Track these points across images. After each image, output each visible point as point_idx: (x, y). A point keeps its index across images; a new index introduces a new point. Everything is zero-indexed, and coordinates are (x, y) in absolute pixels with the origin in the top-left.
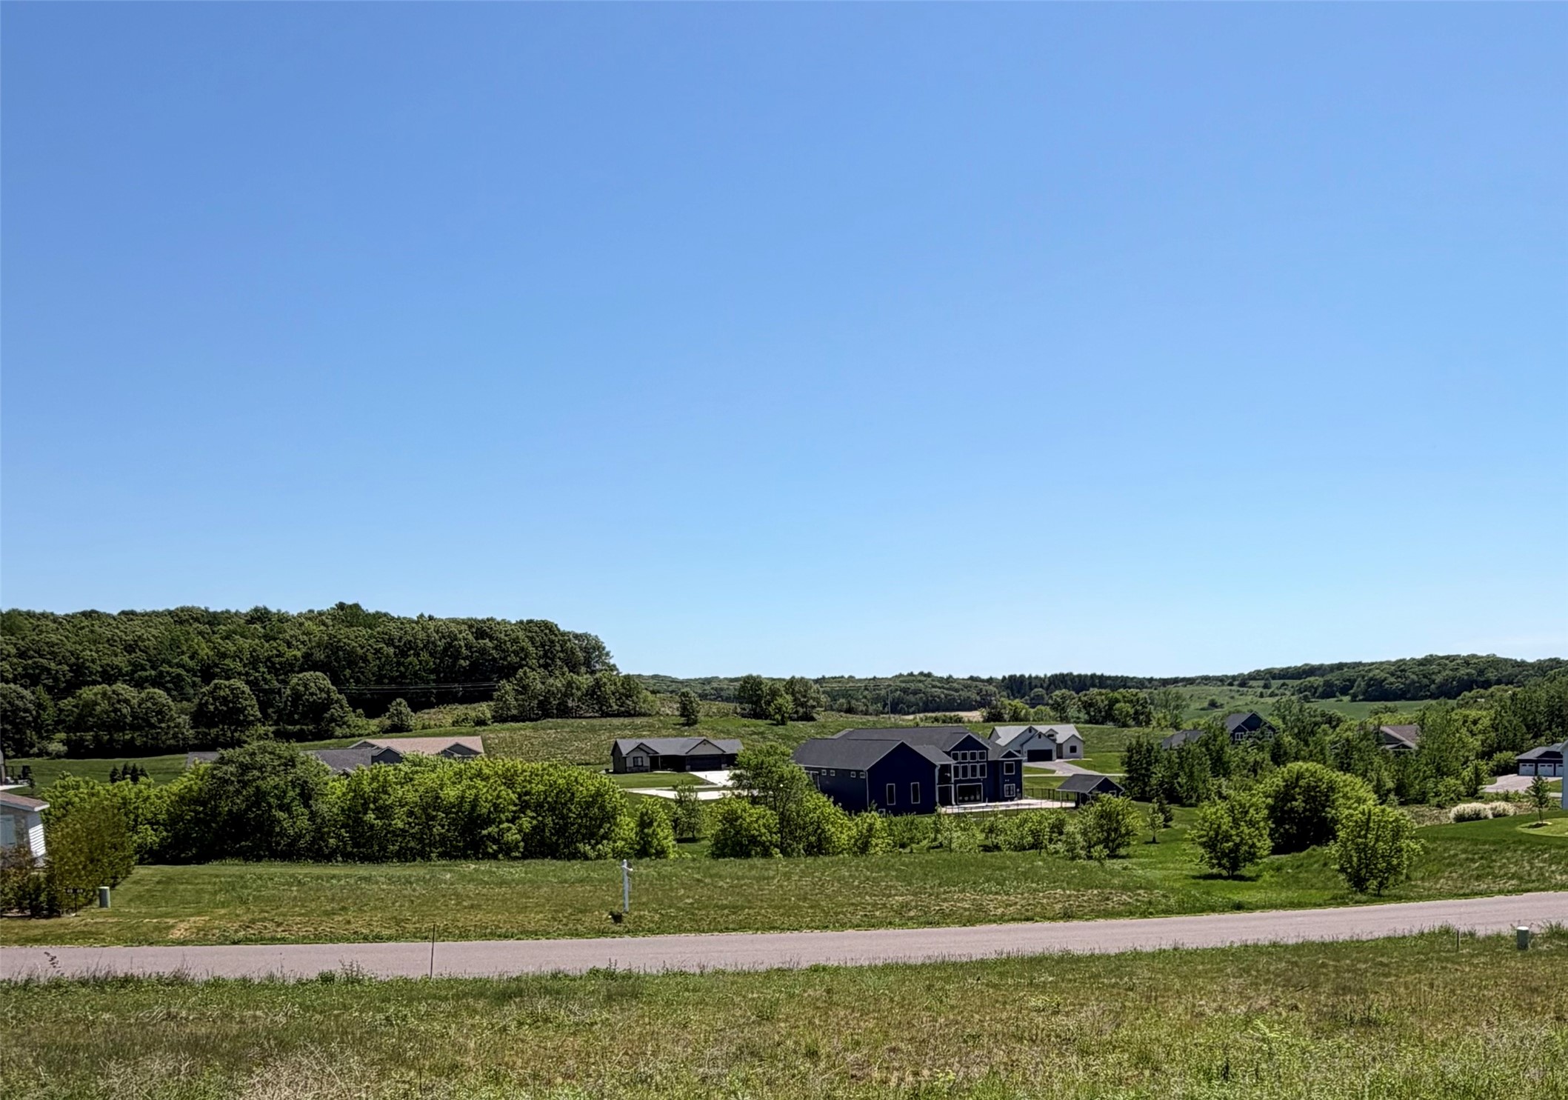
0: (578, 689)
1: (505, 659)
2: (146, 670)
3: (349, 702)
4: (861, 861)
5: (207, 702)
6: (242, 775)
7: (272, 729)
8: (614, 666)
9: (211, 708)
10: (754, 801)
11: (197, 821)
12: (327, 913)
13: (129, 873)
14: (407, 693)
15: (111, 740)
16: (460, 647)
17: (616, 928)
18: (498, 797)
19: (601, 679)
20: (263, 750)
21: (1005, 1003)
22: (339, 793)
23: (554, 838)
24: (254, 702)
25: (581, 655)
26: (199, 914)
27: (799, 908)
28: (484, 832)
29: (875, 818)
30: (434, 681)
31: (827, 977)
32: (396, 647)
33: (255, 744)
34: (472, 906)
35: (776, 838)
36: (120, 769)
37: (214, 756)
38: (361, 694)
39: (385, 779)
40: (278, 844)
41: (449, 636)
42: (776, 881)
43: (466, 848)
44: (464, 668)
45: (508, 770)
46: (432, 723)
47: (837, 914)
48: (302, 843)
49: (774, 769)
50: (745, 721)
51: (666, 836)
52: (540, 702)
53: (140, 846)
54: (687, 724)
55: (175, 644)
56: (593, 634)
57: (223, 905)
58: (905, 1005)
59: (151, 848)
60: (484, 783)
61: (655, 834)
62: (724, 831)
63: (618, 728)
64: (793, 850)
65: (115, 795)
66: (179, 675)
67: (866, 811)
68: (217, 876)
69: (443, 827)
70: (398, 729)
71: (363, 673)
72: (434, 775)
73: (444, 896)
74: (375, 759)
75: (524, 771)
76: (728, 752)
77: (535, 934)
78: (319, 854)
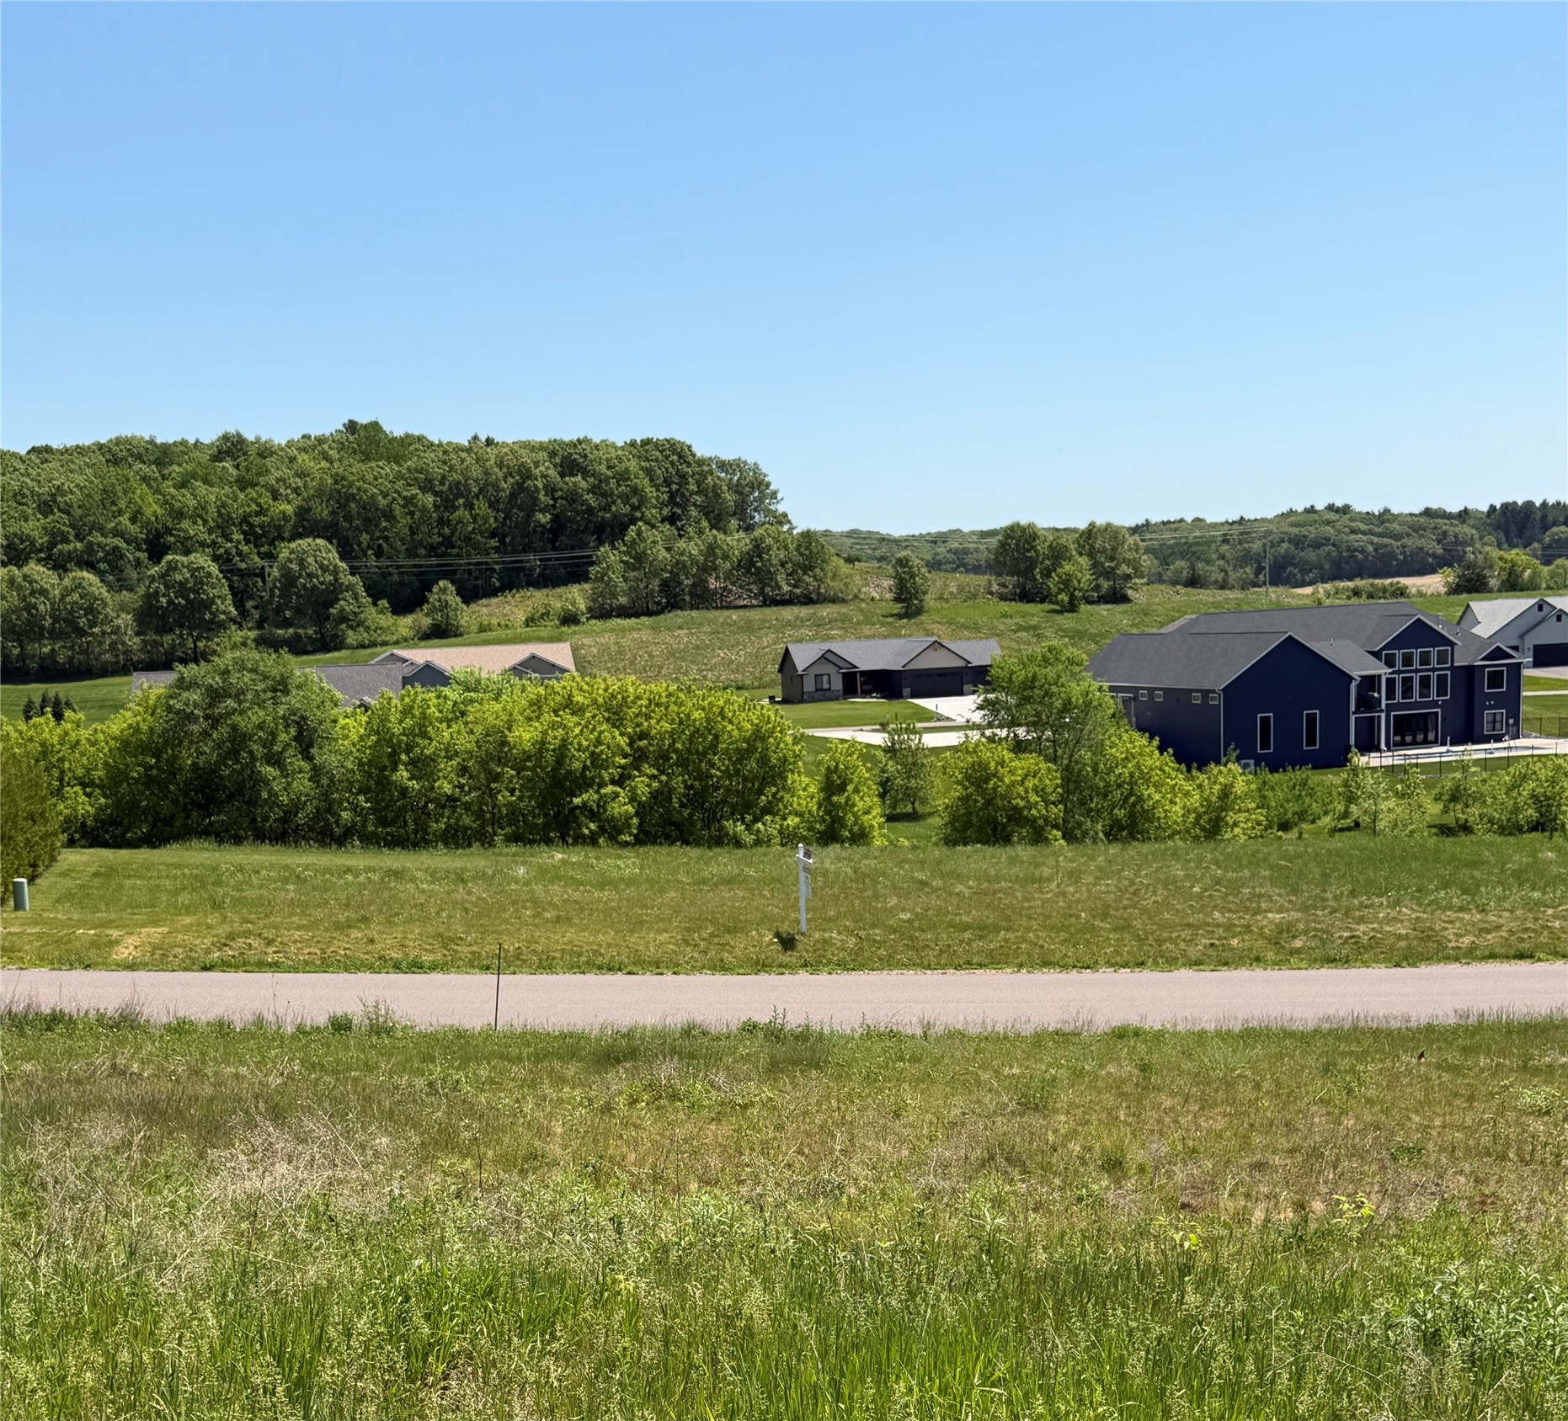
0: (726, 557)
1: (606, 509)
2: (68, 541)
3: (368, 589)
4: (1208, 851)
5: (156, 592)
6: (211, 705)
7: (252, 634)
8: (785, 515)
9: (164, 600)
10: (1019, 747)
11: (148, 780)
12: (338, 926)
13: (53, 859)
14: (454, 572)
15: (23, 657)
16: (537, 490)
17: (786, 958)
18: (599, 742)
19: (762, 539)
20: (241, 666)
21: (1471, 1099)
22: (354, 737)
23: (686, 813)
24: (226, 591)
25: (730, 498)
26: (155, 923)
27: (1094, 930)
28: (577, 801)
29: (1234, 776)
30: (497, 550)
31: (1141, 1047)
32: (436, 494)
33: (229, 655)
34: (558, 920)
35: (1056, 811)
36: (37, 701)
37: (169, 677)
38: (385, 576)
39: (423, 713)
40: (266, 819)
41: (519, 472)
42: (1053, 885)
43: (546, 827)
44: (543, 526)
45: (613, 696)
46: (494, 621)
47: (1160, 942)
48: (301, 818)
49: (1054, 689)
50: (1006, 607)
51: (868, 807)
52: (665, 584)
53: (68, 820)
54: (906, 615)
55: (108, 498)
56: (750, 461)
57: (188, 910)
58: (1285, 1095)
59: (83, 824)
60: (575, 719)
61: (849, 804)
62: (965, 799)
63: (789, 624)
64: (1085, 834)
65: (31, 740)
66: (116, 548)
67: (1218, 762)
68: (179, 866)
69: (512, 792)
70: (441, 632)
71: (386, 539)
72: (498, 707)
73: (514, 903)
74: (406, 681)
75: (639, 698)
76: (976, 662)
77: (656, 966)
78: (328, 835)
